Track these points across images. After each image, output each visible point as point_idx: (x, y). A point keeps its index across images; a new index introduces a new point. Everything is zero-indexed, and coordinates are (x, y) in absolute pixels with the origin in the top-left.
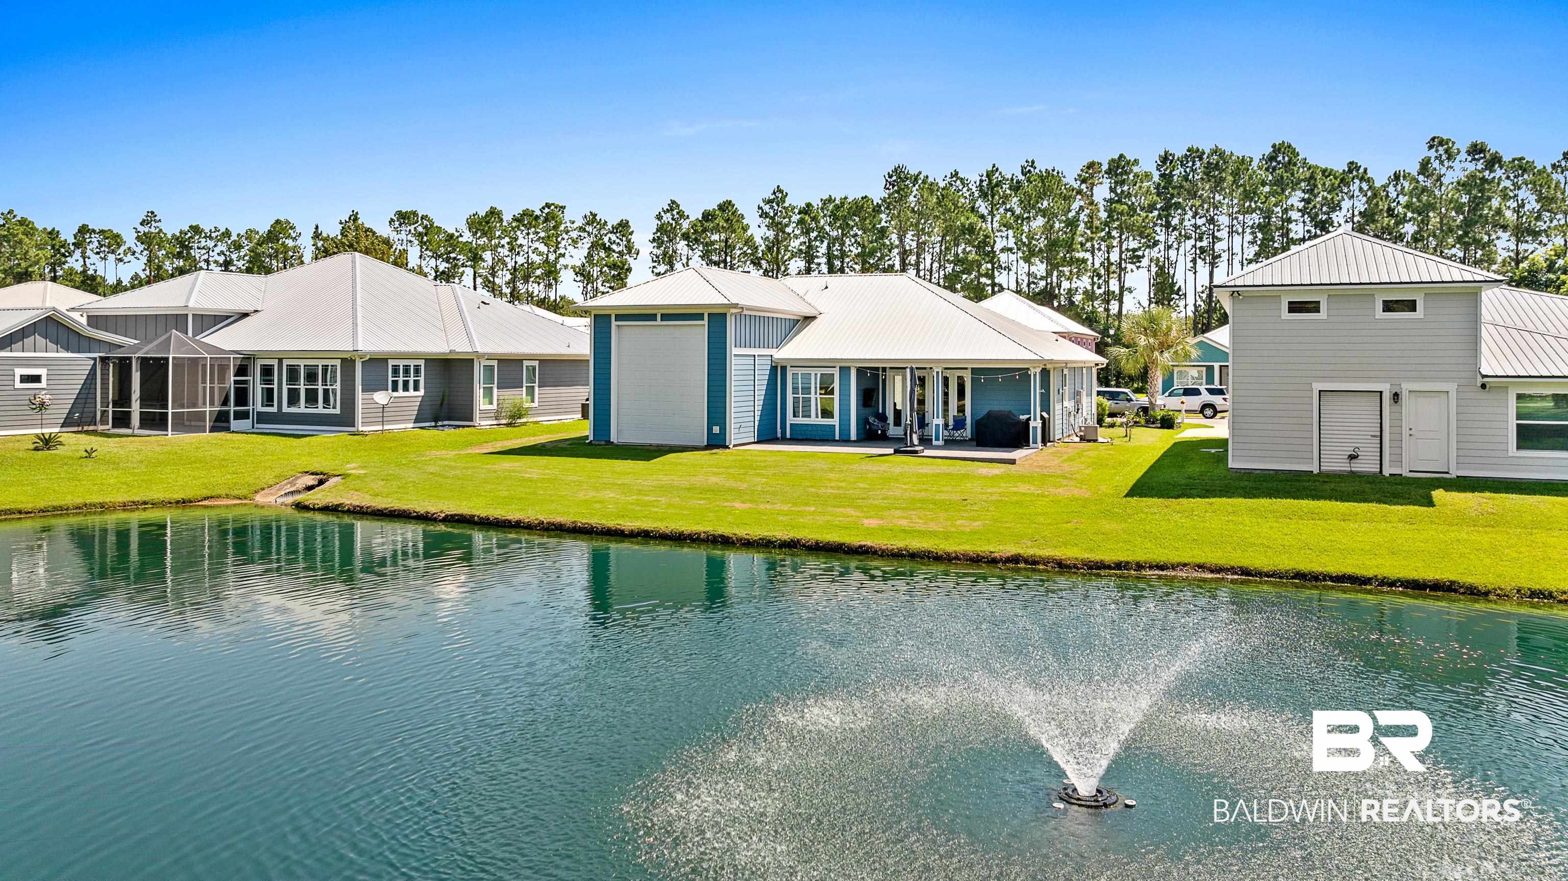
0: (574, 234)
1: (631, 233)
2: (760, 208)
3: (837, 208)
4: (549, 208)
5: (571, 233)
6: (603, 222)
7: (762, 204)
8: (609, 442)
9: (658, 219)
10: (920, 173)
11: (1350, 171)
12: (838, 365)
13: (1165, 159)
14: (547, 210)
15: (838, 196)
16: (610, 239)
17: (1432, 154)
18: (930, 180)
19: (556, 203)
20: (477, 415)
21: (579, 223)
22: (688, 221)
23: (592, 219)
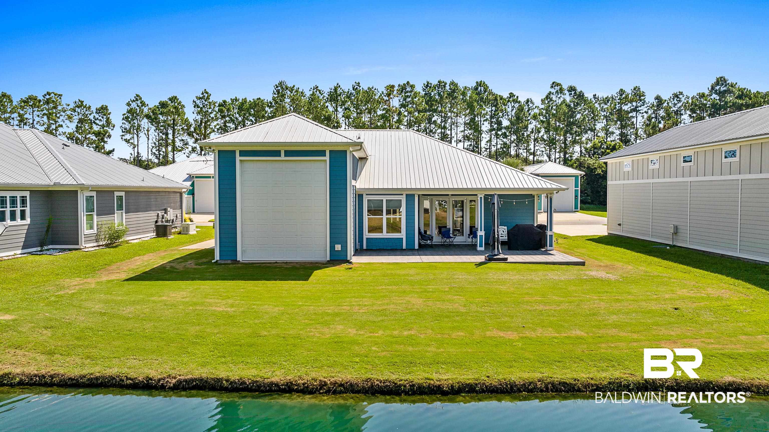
0: (69, 113)
1: (109, 114)
2: (194, 102)
3: (242, 104)
4: (49, 95)
5: (67, 112)
6: (88, 106)
7: (195, 100)
8: (235, 261)
9: (128, 106)
10: (294, 86)
11: (510, 97)
12: (405, 193)
13: (428, 85)
14: (48, 97)
15: (241, 98)
16: (94, 117)
17: (553, 91)
18: (300, 90)
19: (55, 92)
20: (82, 239)
21: (72, 106)
22: (147, 107)
23: (80, 104)
